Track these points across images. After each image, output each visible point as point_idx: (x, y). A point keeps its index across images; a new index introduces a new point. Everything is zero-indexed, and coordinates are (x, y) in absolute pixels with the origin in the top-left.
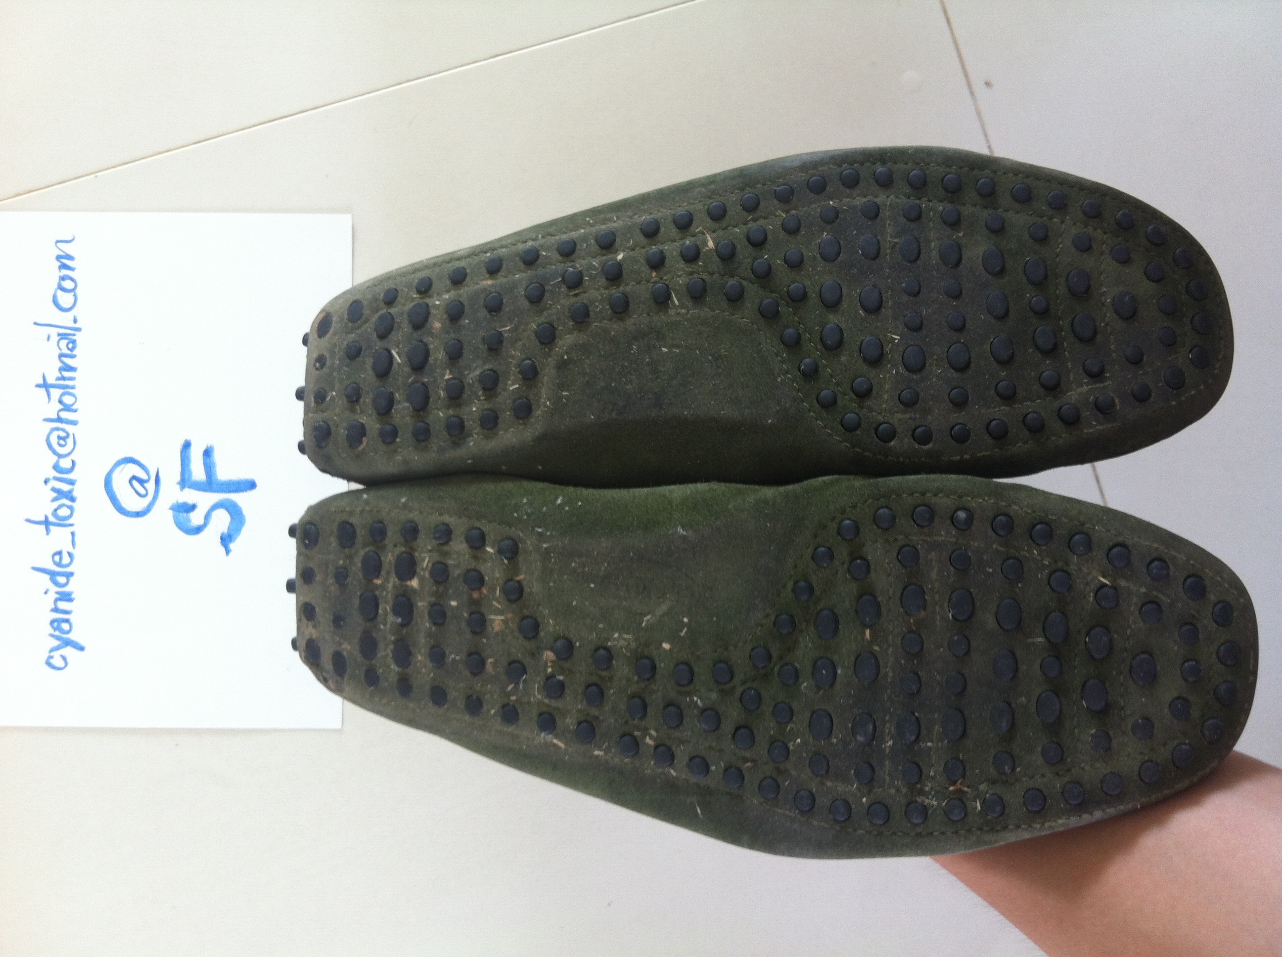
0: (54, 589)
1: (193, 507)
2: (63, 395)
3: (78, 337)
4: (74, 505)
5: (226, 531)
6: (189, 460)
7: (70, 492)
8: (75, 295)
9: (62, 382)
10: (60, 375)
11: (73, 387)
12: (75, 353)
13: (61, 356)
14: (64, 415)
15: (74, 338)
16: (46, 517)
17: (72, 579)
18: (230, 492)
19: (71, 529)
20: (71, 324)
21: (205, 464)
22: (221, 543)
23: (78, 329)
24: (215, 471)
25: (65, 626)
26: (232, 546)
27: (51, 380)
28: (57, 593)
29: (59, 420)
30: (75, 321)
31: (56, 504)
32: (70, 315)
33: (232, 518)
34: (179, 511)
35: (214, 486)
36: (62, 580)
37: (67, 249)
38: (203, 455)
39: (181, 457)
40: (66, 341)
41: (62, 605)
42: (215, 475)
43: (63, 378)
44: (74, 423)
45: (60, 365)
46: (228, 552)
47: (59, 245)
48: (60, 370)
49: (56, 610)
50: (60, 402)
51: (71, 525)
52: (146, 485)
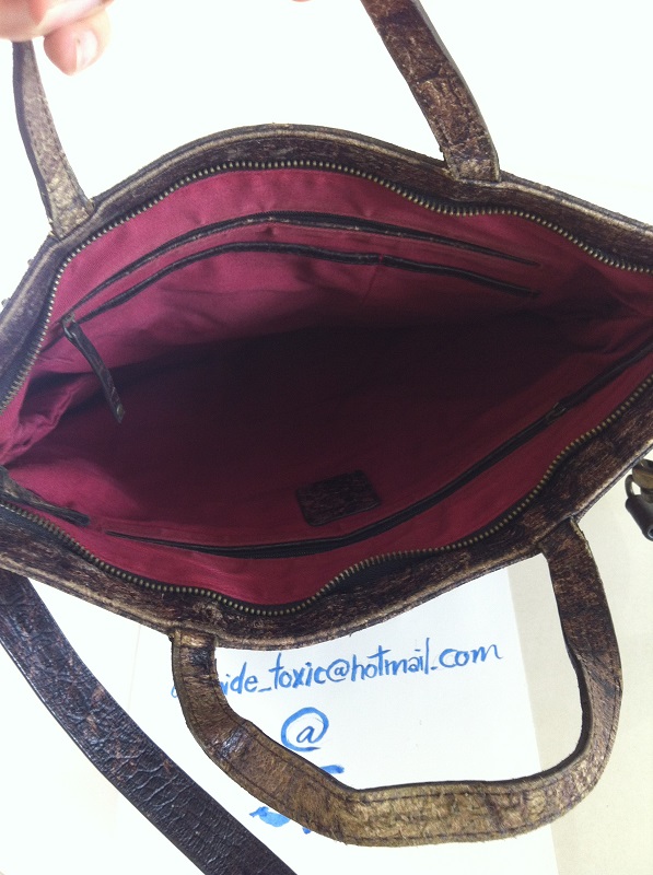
0: (230, 680)
2: (374, 666)
3: (421, 673)
4: (291, 687)
7: (301, 683)
8: (453, 666)
9: (384, 664)
10: (389, 663)
11: (381, 674)
12: (408, 671)
13: (405, 661)
14: (359, 670)
15: (420, 669)
16: (282, 668)
19: (273, 687)
20: (430, 666)
23: (427, 672)
26: (257, 817)
27: (385, 657)
29: (355, 667)
30: (433, 668)
31: (291, 673)
32: (437, 664)
36: (236, 686)
37: (491, 654)
40: (416, 663)
43: (387, 666)
44: (353, 679)
45: (398, 662)
47: (493, 648)
48: (394, 663)
50: (369, 666)
51: (276, 687)
52: (307, 740)
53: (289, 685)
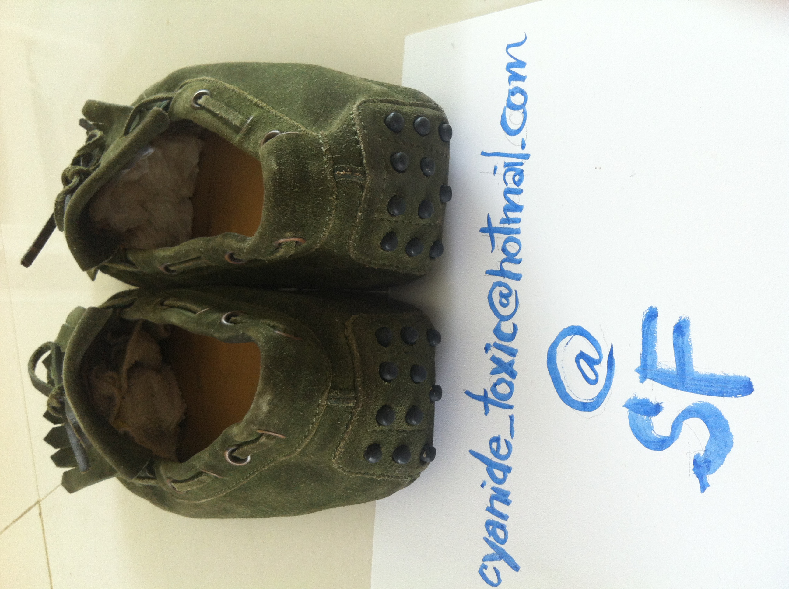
0: (490, 483)
1: (656, 409)
2: (507, 241)
3: (527, 167)
4: (514, 381)
5: (702, 453)
6: (655, 338)
7: (511, 364)
8: (525, 113)
9: (506, 225)
10: (505, 217)
11: (518, 232)
12: (520, 187)
13: (508, 191)
14: (507, 266)
15: (521, 167)
16: (485, 392)
17: (509, 476)
18: (710, 394)
19: (509, 412)
20: (519, 151)
21: (676, 346)
22: (693, 470)
23: (526, 157)
24: (690, 358)
25: (500, 533)
26: (710, 478)
27: (496, 223)
28: (493, 489)
29: (502, 273)
30: (523, 147)
31: (495, 378)
32: (517, 139)
33: (712, 435)
34: (638, 413)
35: (688, 381)
36: (499, 474)
37: (518, 53)
38: (674, 332)
39: (643, 331)
40: (512, 173)
41: (498, 506)
42: (691, 364)
43: (508, 220)
44: (517, 277)
45: (505, 203)
46: (704, 486)
47: (511, 50)
48: (506, 209)
49: (491, 509)
50: (504, 250)
51: (511, 407)
52: (596, 367)
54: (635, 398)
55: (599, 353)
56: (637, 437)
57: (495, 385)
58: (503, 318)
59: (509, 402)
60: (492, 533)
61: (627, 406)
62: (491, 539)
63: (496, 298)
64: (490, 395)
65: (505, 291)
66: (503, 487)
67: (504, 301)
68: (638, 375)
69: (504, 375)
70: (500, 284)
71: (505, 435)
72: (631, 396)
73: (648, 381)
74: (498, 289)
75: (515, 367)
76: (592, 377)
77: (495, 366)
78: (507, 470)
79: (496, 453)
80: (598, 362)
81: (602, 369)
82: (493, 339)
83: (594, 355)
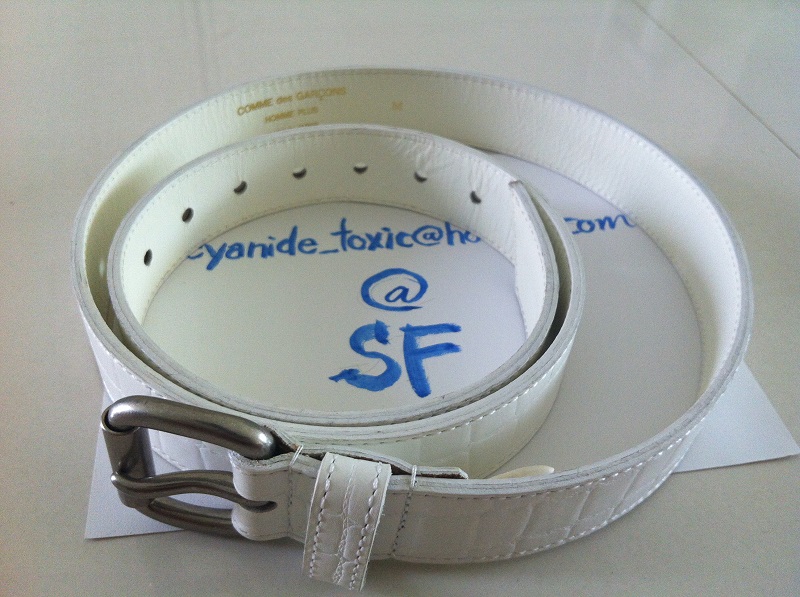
0: (275, 244)
1: (383, 340)
4: (366, 251)
5: (360, 374)
6: (437, 333)
7: (380, 246)
8: (577, 232)
14: (456, 235)
17: (287, 255)
18: (409, 372)
19: (340, 248)
21: (437, 346)
22: (345, 370)
24: (432, 356)
25: (235, 254)
26: (343, 382)
28: (271, 245)
29: (450, 234)
31: (364, 237)
33: (378, 378)
34: (376, 330)
35: (413, 357)
36: (285, 247)
37: (620, 223)
38: (447, 344)
39: (439, 325)
41: (258, 251)
42: (427, 357)
44: (450, 242)
46: (335, 379)
49: (252, 246)
51: (345, 249)
52: (400, 300)
53: (363, 247)
54: (386, 327)
55: (412, 301)
56: (356, 333)
57: (358, 237)
58: (414, 237)
59: (349, 249)
60: (232, 249)
61: (378, 322)
62: (227, 249)
63: (429, 231)
64: (348, 236)
65: (437, 236)
66: (276, 252)
67: (428, 236)
68: (405, 326)
69: (368, 243)
70: (440, 232)
71: (320, 248)
72: (387, 323)
73: (403, 333)
74: (436, 232)
75: (378, 250)
76: (392, 298)
77: (374, 234)
78: (291, 252)
79: (302, 244)
80: (404, 300)
81: (400, 303)
82: (395, 233)
83: (409, 298)
